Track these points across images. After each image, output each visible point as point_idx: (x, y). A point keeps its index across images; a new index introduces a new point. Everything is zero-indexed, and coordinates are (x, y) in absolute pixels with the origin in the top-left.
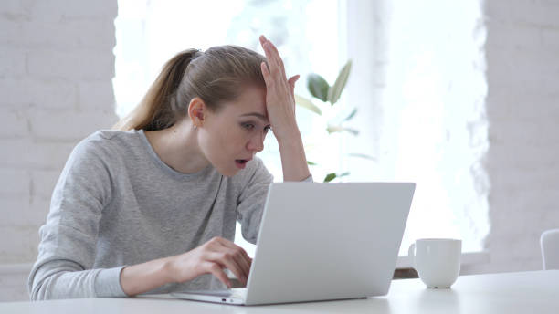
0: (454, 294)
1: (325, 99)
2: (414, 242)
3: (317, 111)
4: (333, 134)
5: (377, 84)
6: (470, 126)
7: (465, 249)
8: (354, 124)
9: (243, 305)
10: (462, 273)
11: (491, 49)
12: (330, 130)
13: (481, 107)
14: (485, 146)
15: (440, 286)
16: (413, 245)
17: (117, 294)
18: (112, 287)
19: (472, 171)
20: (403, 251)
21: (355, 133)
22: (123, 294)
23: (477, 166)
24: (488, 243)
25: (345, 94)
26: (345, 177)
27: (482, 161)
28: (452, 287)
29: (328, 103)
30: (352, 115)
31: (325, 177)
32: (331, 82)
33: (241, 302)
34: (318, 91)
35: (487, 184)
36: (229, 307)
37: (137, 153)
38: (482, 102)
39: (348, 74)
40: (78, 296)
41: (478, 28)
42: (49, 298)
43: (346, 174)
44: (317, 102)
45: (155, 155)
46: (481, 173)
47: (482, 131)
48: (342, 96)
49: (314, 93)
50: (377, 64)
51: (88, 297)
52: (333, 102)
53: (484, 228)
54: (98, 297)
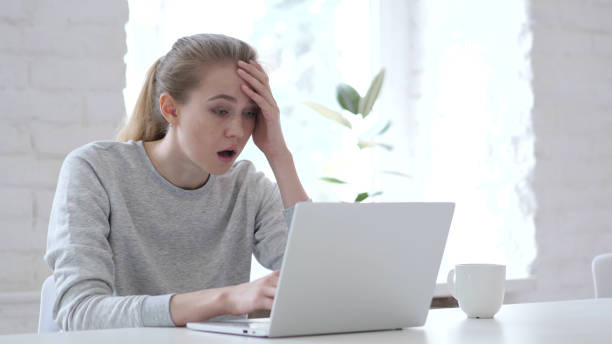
0: (498, 325)
1: (356, 112)
2: (454, 268)
3: (347, 124)
4: (364, 150)
5: (412, 94)
6: (515, 141)
7: (510, 275)
8: (387, 138)
9: (266, 337)
10: (506, 302)
11: (537, 56)
12: (361, 146)
13: (526, 120)
14: (531, 162)
15: (483, 316)
16: (452, 271)
17: (164, 323)
18: (160, 316)
19: (517, 190)
20: (442, 278)
21: (389, 148)
22: (172, 323)
23: (522, 184)
24: (535, 268)
25: (377, 105)
26: (378, 197)
27: (528, 179)
28: (496, 316)
29: (359, 115)
30: (386, 128)
31: (356, 196)
32: (362, 93)
33: (264, 334)
34: (348, 103)
35: (534, 205)
36: (249, 339)
37: (133, 166)
38: (527, 115)
39: (381, 84)
40: (122, 325)
41: (523, 33)
42: (88, 327)
43: (379, 193)
44: (347, 114)
45: (153, 169)
46: (527, 192)
47: (528, 146)
48: (374, 108)
49: (344, 105)
50: (414, 72)
51: (134, 326)
52: (365, 114)
53: (530, 253)
54: (145, 326)
